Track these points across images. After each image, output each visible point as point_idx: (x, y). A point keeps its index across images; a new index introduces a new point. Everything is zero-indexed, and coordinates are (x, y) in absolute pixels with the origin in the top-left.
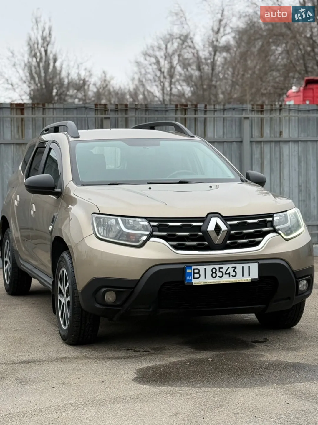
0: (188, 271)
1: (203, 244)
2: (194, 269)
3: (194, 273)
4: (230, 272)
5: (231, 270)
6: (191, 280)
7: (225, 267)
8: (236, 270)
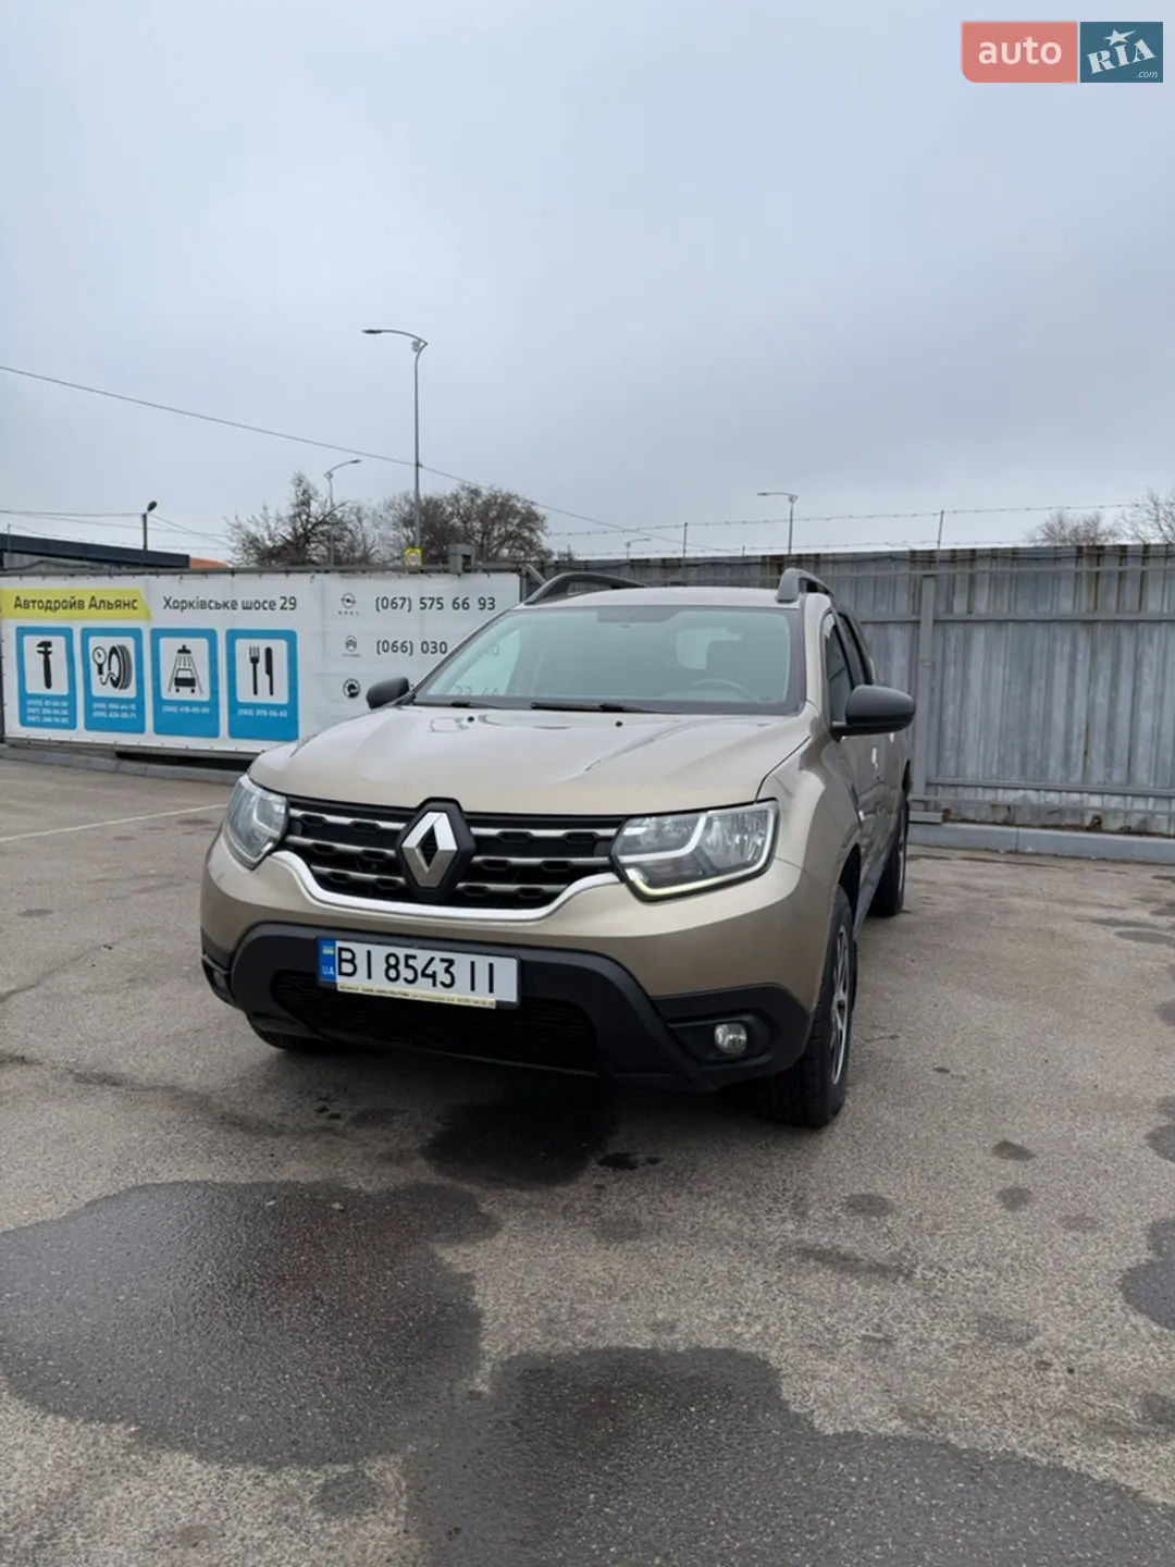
0: (327, 951)
1: (392, 883)
2: (341, 949)
3: (341, 960)
4: (434, 973)
5: (437, 967)
6: (334, 977)
7: (422, 957)
8: (451, 969)
